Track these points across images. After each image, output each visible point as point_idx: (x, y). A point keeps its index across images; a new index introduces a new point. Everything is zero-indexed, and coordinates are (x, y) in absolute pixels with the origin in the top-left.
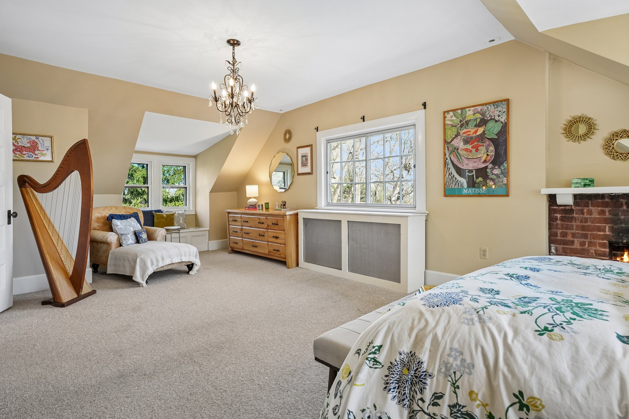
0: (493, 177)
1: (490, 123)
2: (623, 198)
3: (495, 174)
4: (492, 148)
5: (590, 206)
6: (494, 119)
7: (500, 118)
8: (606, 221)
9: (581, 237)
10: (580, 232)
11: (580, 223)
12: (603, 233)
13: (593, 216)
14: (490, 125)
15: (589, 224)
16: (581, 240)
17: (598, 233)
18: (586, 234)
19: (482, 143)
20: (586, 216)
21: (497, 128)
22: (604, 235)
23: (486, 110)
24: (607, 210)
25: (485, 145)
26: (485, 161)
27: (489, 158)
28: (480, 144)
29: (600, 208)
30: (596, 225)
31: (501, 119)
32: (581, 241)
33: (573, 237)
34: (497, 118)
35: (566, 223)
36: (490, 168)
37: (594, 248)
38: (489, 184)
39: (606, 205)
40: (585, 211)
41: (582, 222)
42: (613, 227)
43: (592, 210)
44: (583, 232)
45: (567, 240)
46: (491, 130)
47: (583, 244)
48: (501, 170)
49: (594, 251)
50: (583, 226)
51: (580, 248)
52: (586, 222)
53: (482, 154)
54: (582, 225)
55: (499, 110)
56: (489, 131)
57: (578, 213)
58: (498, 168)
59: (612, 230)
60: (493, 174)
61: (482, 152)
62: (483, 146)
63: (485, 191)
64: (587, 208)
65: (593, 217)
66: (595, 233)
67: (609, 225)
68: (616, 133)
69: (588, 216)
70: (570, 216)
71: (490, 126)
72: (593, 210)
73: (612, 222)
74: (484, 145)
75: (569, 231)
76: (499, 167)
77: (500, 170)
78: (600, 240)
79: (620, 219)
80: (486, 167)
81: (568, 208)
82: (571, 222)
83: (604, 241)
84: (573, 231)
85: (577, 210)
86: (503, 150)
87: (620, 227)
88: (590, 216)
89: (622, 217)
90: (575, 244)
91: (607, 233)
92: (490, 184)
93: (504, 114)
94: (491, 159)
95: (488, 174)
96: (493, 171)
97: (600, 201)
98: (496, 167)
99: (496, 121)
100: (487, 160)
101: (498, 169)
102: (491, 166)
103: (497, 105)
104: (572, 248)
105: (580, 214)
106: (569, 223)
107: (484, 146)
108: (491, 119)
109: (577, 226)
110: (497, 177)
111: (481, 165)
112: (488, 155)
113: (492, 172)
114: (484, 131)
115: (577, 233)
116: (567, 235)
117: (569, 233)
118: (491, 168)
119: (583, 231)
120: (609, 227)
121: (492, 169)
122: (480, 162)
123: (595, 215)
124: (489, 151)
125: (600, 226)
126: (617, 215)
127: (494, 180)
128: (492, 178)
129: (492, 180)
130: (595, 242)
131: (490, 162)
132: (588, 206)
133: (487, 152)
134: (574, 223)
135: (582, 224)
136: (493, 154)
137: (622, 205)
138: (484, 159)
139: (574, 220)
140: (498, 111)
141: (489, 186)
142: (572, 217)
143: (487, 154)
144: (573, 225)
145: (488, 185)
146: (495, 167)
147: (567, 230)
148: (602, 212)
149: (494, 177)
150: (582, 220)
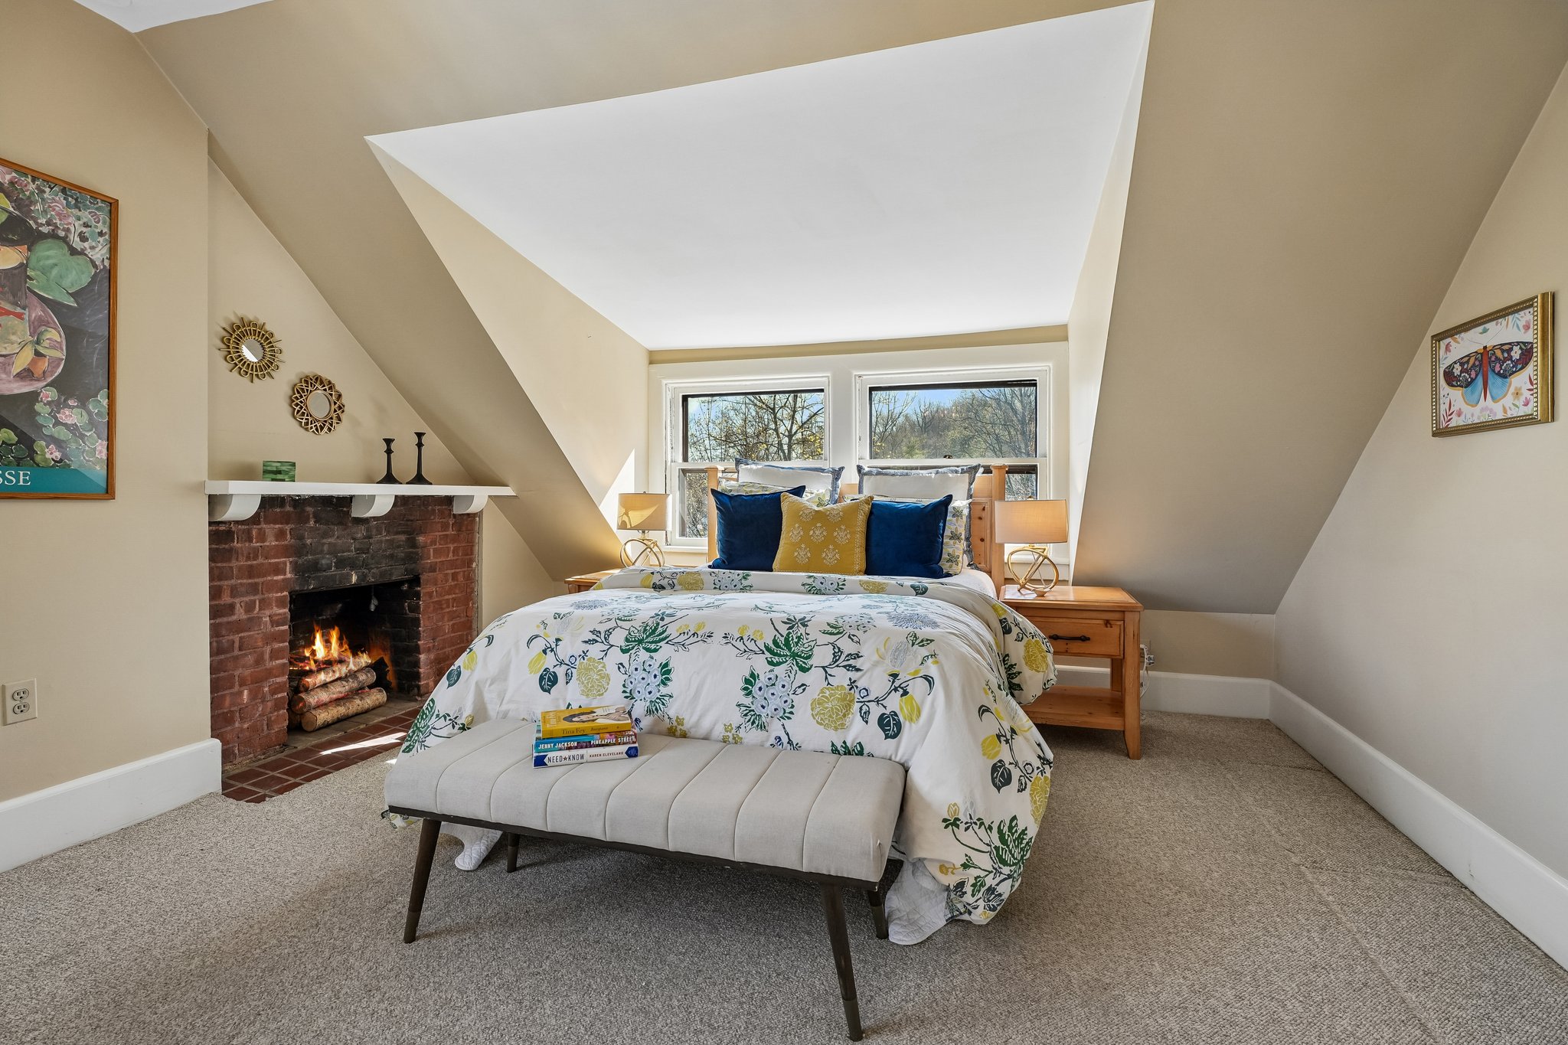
0: (59, 433)
1: (49, 249)
2: (310, 505)
3: (65, 425)
4: (54, 335)
5: (262, 523)
6: (65, 240)
7: (86, 245)
8: (286, 551)
9: (248, 593)
10: (245, 581)
11: (246, 561)
12: (282, 577)
13: (267, 544)
14: (47, 253)
15: (260, 560)
16: (247, 599)
17: (275, 578)
18: (255, 583)
19: (16, 304)
20: (255, 544)
21: (74, 272)
22: (283, 580)
23: (32, 193)
24: (288, 527)
25: (26, 317)
26: (27, 374)
27: (44, 365)
28: (8, 307)
29: (277, 526)
30: (273, 561)
31: (89, 250)
32: (246, 603)
33: (233, 596)
34: (77, 243)
35: (219, 565)
36: (49, 403)
37: (268, 612)
38: (44, 454)
39: (286, 519)
40: (254, 533)
41: (248, 558)
42: (296, 562)
43: (265, 531)
44: (250, 581)
45: (221, 605)
46: (55, 272)
47: (249, 608)
48: (89, 413)
49: (268, 619)
50: (251, 566)
51: (245, 617)
52: (256, 558)
53: (16, 345)
54: (249, 565)
55: (85, 220)
56: (45, 271)
57: (242, 538)
58: (77, 407)
59: (296, 568)
60: (57, 423)
61: (13, 338)
62: (20, 316)
63: (25, 481)
64: (257, 527)
65: (268, 546)
66: (269, 578)
67: (291, 559)
68: (307, 377)
69: (258, 544)
70: (227, 546)
71: (48, 258)
72: (267, 531)
73: (295, 554)
74: (23, 314)
75: (225, 583)
76: (83, 405)
77: (84, 413)
78: (277, 592)
79: (305, 545)
80: (34, 396)
81: (222, 528)
82: (229, 560)
83: (283, 594)
84: (233, 582)
85: (240, 533)
86: (97, 351)
87: (306, 560)
88: (262, 544)
89: (309, 541)
90: (237, 611)
91: (289, 575)
92: (48, 456)
93: (101, 239)
94: (53, 372)
95: (40, 420)
96: (59, 413)
97: (278, 510)
98: (71, 402)
99: (74, 252)
100: (38, 372)
101: (79, 410)
102: (51, 394)
103: (76, 200)
104: (231, 622)
105: (246, 541)
106: (224, 565)
107: (23, 319)
108: (53, 235)
109: (240, 568)
110: (75, 434)
111: (7, 386)
112: (38, 354)
113: (56, 418)
114: (23, 267)
115: (241, 584)
116: (221, 592)
117: (225, 587)
118: (52, 401)
119: (250, 578)
120: (291, 562)
121: (57, 405)
122: (8, 373)
123: (271, 542)
124: (46, 343)
125: (278, 563)
126: (301, 538)
127: (64, 445)
128: (56, 435)
129: (55, 444)
130: (269, 598)
131: (50, 380)
132: (259, 524)
133: (38, 342)
134: (234, 564)
135: (249, 563)
136: (61, 354)
137: (307, 521)
138: (25, 366)
139: (234, 556)
140: (81, 222)
141: (42, 464)
142: (231, 550)
143: (35, 350)
144: (231, 568)
145: (38, 458)
146: (65, 400)
147: (222, 580)
148: (280, 535)
149: (61, 433)
150: (249, 554)
